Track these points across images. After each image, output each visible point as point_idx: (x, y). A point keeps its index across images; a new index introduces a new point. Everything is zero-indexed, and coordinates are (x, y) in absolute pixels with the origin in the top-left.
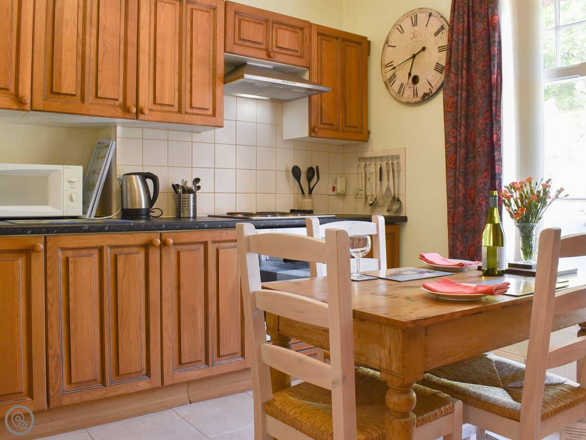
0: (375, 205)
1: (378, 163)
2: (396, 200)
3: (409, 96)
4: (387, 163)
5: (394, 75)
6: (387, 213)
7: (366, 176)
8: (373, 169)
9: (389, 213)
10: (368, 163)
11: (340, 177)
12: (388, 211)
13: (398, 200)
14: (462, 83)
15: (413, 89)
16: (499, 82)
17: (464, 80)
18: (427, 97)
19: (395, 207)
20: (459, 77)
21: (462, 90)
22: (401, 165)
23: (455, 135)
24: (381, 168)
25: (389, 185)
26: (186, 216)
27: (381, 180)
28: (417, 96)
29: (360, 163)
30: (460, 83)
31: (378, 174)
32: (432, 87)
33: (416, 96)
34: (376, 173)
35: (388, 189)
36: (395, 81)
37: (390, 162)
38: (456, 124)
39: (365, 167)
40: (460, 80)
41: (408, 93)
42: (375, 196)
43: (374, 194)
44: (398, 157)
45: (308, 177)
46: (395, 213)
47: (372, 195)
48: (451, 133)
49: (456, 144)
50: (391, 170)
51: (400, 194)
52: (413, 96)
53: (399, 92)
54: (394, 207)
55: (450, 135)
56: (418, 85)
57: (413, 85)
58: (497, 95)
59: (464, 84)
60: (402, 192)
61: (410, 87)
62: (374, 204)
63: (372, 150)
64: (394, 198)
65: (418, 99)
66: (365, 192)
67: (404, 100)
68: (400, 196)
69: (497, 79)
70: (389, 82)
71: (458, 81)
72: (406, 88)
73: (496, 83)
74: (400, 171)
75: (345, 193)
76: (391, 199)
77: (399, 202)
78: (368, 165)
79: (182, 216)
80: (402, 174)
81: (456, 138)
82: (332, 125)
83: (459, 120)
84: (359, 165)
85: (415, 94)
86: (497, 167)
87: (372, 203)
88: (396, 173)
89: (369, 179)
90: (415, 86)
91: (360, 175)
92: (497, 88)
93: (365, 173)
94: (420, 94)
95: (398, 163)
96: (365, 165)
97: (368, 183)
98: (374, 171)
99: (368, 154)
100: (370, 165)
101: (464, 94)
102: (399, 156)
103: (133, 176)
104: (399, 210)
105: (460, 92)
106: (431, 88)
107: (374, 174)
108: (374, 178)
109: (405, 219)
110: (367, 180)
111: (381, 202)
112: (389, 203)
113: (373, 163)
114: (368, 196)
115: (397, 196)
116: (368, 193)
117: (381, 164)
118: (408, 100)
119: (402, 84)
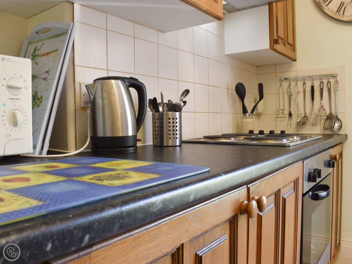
1: (308, 83)
4: (321, 82)
7: (291, 95)
10: (293, 83)
13: (338, 118)
22: (340, 83)
24: (313, 88)
25: (322, 103)
26: (170, 144)
27: (313, 99)
31: (309, 93)
35: (322, 107)
39: (288, 87)
42: (304, 115)
44: (335, 76)
47: (299, 114)
53: (338, 11)
63: (297, 70)
66: (289, 111)
67: (346, 19)
70: (323, 2)
77: (339, 121)
79: (165, 144)
82: (282, 40)
84: (280, 85)
89: (295, 99)
91: (281, 95)
93: (290, 92)
96: (290, 84)
98: (303, 90)
100: (295, 85)
102: (337, 74)
103: (113, 81)
107: (302, 93)
114: (293, 115)
116: (294, 112)
117: (311, 84)
119: (343, 4)
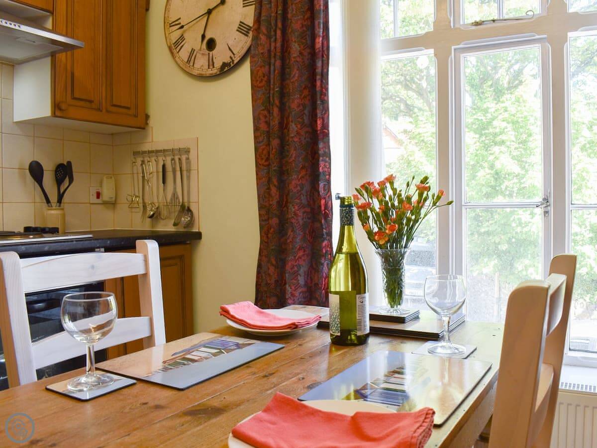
0: (157, 217)
1: (161, 160)
2: (186, 210)
3: (202, 66)
4: (173, 159)
5: (182, 38)
6: (174, 227)
7: (143, 177)
8: (153, 167)
9: (176, 227)
10: (146, 159)
11: (107, 178)
12: (175, 225)
13: (189, 210)
14: (275, 48)
15: (207, 56)
16: (325, 48)
17: (279, 44)
18: (227, 69)
19: (185, 219)
20: (272, 40)
21: (275, 57)
22: (192, 162)
23: (267, 119)
24: (164, 167)
25: (175, 188)
27: (164, 182)
28: (214, 67)
29: (135, 158)
30: (272, 48)
31: (161, 174)
32: (234, 54)
33: (211, 67)
34: (157, 172)
35: (174, 195)
36: (183, 46)
37: (177, 158)
38: (268, 105)
39: (142, 165)
40: (273, 44)
41: (201, 63)
42: (157, 205)
43: (155, 201)
44: (187, 151)
45: (56, 177)
46: (185, 227)
47: (152, 203)
48: (261, 117)
49: (268, 132)
50: (178, 168)
51: (191, 201)
52: (207, 68)
53: (189, 61)
54: (183, 219)
55: (260, 119)
56: (213, 52)
57: (207, 52)
58: (322, 66)
59: (279, 50)
60: (193, 198)
61: (203, 54)
62: (155, 216)
63: (152, 142)
64: (183, 206)
65: (215, 71)
66: (143, 199)
67: (195, 72)
68: (191, 203)
69: (323, 43)
70: (174, 48)
71: (270, 44)
72: (199, 56)
73: (321, 49)
74: (190, 170)
75: (116, 200)
76: (178, 208)
77: (190, 213)
78: (146, 162)
80: (193, 174)
81: (268, 123)
82: (91, 102)
83: (271, 100)
84: (134, 162)
85: (211, 63)
86: (322, 164)
87: (153, 215)
88: (185, 173)
89: (148, 181)
90: (211, 53)
91: (135, 176)
92: (323, 56)
93: (143, 172)
94: (218, 64)
95: (188, 159)
96: (143, 162)
97: (147, 187)
98: (155, 170)
99: (147, 147)
100: (149, 162)
101: (278, 63)
102: (190, 149)
104: (191, 223)
105: (273, 61)
106: (232, 56)
107: (155, 174)
108: (155, 181)
109: (198, 236)
110: (146, 183)
111: (164, 213)
112: (176, 214)
113: (153, 159)
114: (147, 204)
115: (186, 204)
116: (147, 201)
117: (164, 161)
118: (201, 72)
119: (193, 50)
